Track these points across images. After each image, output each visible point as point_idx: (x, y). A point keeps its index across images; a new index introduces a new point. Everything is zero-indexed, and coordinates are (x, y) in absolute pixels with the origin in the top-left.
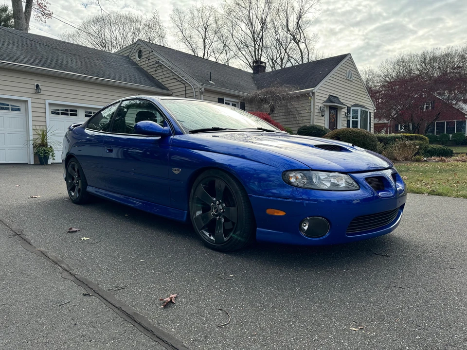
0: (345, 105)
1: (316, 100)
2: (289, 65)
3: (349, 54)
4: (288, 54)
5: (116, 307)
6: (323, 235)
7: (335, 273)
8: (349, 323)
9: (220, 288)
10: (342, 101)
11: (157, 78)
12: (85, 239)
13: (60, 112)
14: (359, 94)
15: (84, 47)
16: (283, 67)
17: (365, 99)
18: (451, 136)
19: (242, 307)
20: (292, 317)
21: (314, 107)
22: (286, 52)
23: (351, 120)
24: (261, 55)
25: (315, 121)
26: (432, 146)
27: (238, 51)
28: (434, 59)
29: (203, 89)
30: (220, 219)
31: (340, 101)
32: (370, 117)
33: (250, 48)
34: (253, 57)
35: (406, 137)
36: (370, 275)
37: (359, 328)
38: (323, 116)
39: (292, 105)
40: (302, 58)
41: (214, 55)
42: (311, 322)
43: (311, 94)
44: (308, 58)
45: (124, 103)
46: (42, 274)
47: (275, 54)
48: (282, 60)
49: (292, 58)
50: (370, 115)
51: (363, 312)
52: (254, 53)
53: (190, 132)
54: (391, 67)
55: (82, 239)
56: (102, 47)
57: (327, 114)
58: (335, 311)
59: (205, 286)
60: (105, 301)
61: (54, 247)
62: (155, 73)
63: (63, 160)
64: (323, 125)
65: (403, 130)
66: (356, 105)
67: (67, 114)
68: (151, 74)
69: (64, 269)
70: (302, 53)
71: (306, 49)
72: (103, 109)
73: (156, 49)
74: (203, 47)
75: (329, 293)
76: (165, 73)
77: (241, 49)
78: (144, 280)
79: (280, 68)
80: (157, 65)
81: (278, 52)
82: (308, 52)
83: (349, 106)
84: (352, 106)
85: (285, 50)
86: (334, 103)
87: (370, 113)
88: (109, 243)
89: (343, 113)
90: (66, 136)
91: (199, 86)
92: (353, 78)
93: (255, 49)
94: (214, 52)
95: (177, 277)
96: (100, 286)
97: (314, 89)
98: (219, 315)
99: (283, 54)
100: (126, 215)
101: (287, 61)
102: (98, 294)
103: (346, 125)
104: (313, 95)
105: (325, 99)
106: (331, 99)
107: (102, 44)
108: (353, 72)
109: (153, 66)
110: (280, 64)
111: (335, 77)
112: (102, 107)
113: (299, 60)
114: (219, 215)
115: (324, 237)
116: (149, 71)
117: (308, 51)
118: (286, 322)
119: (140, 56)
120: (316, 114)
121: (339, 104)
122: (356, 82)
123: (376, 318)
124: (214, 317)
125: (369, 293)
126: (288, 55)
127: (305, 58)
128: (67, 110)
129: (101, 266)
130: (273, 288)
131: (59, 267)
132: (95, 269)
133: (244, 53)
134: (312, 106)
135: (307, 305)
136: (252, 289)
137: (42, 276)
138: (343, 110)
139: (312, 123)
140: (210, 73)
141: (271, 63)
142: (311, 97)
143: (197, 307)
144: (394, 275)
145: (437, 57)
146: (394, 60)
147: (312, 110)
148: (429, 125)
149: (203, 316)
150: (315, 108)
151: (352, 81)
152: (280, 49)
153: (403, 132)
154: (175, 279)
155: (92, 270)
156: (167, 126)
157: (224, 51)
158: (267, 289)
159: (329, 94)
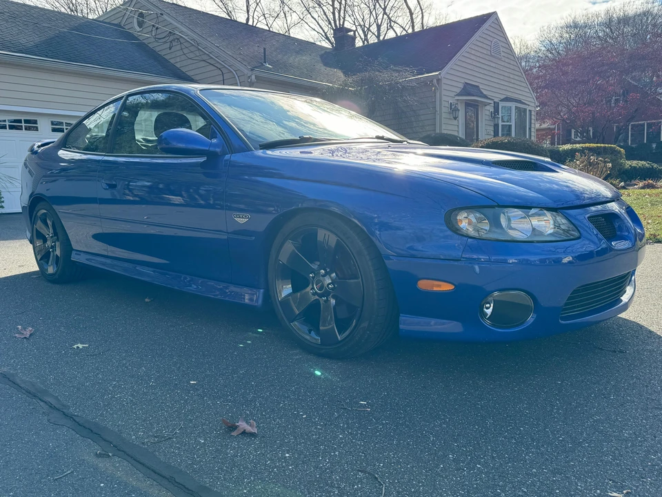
0: (490, 99)
1: (444, 92)
2: (391, 35)
3: (495, 13)
4: (388, 16)
5: (164, 477)
6: (523, 323)
7: (545, 387)
8: (603, 483)
9: (348, 427)
10: (485, 92)
11: (172, 61)
12: (81, 346)
13: (7, 123)
14: (513, 81)
15: (40, 8)
16: (381, 38)
17: (521, 88)
18: (654, 146)
19: (398, 463)
20: (496, 477)
21: (441, 104)
22: (385, 13)
23: (501, 124)
24: (344, 18)
25: (444, 127)
26: (629, 163)
27: (306, 12)
28: (625, 20)
29: (253, 77)
30: (326, 301)
31: (482, 93)
32: (531, 119)
33: (324, 8)
34: (330, 23)
35: (590, 149)
36: (606, 389)
37: (625, 492)
38: (455, 118)
39: (405, 101)
40: (413, 22)
41: (264, 21)
42: (535, 486)
43: (435, 81)
44: (422, 23)
45: (131, 99)
46: (12, 419)
47: (367, 16)
48: (379, 27)
49: (395, 22)
50: (531, 115)
51: (620, 460)
52: (332, 16)
53: (260, 146)
54: (557, 35)
55: (75, 347)
56: (72, 11)
57: (461, 114)
58: (569, 462)
59: (321, 425)
60: (139, 466)
61: (25, 365)
62: (170, 51)
63: (23, 208)
64: (456, 134)
65: (578, 139)
66: (507, 99)
67: (19, 128)
68: (162, 53)
69: (51, 406)
70: (411, 14)
71: (419, 7)
72: (87, 117)
73: (168, 11)
74: (245, 8)
75: (546, 427)
76: (186, 51)
77: (311, 10)
78: (206, 420)
79: (376, 41)
80: (172, 38)
81: (371, 13)
82: (422, 13)
83: (496, 100)
84: (502, 100)
85: (384, 9)
86: (474, 96)
87: (530, 111)
88: (126, 351)
89: (488, 113)
90: (25, 164)
91: (246, 71)
92: (503, 54)
93: (334, 8)
94: (264, 15)
95: (265, 411)
96: (124, 435)
97: (440, 74)
98: (360, 481)
99: (380, 17)
100: (147, 300)
101: (388, 30)
102: (125, 452)
103: (492, 133)
104: (438, 84)
105: (458, 91)
106: (468, 89)
107: (71, 5)
108: (501, 44)
109: (164, 40)
110: (376, 34)
111: (473, 52)
112: (83, 114)
113: (408, 27)
114: (326, 294)
115: (526, 325)
116: (157, 49)
117: (422, 10)
118: (488, 487)
119: (140, 24)
120: (444, 115)
121: (480, 97)
122: (507, 60)
123: (647, 469)
124: (353, 486)
125: (618, 423)
126: (389, 18)
127: (418, 21)
128: (20, 121)
129: (120, 398)
130: (444, 423)
131: (42, 403)
132: (109, 404)
133: (315, 16)
134: (438, 103)
135: (515, 451)
136: (407, 426)
137: (12, 422)
138: (488, 107)
139: (438, 131)
140: (265, 49)
141: (361, 32)
142: (436, 86)
143: (316, 467)
144: (647, 386)
145: (630, 18)
146: (562, 23)
147: (438, 109)
148: (621, 130)
149: (332, 486)
150: (443, 105)
151: (500, 59)
152: (375, 8)
153: (579, 143)
154: (262, 415)
155: (105, 405)
156: (216, 137)
157: (282, 14)
158: (435, 426)
159: (463, 81)
